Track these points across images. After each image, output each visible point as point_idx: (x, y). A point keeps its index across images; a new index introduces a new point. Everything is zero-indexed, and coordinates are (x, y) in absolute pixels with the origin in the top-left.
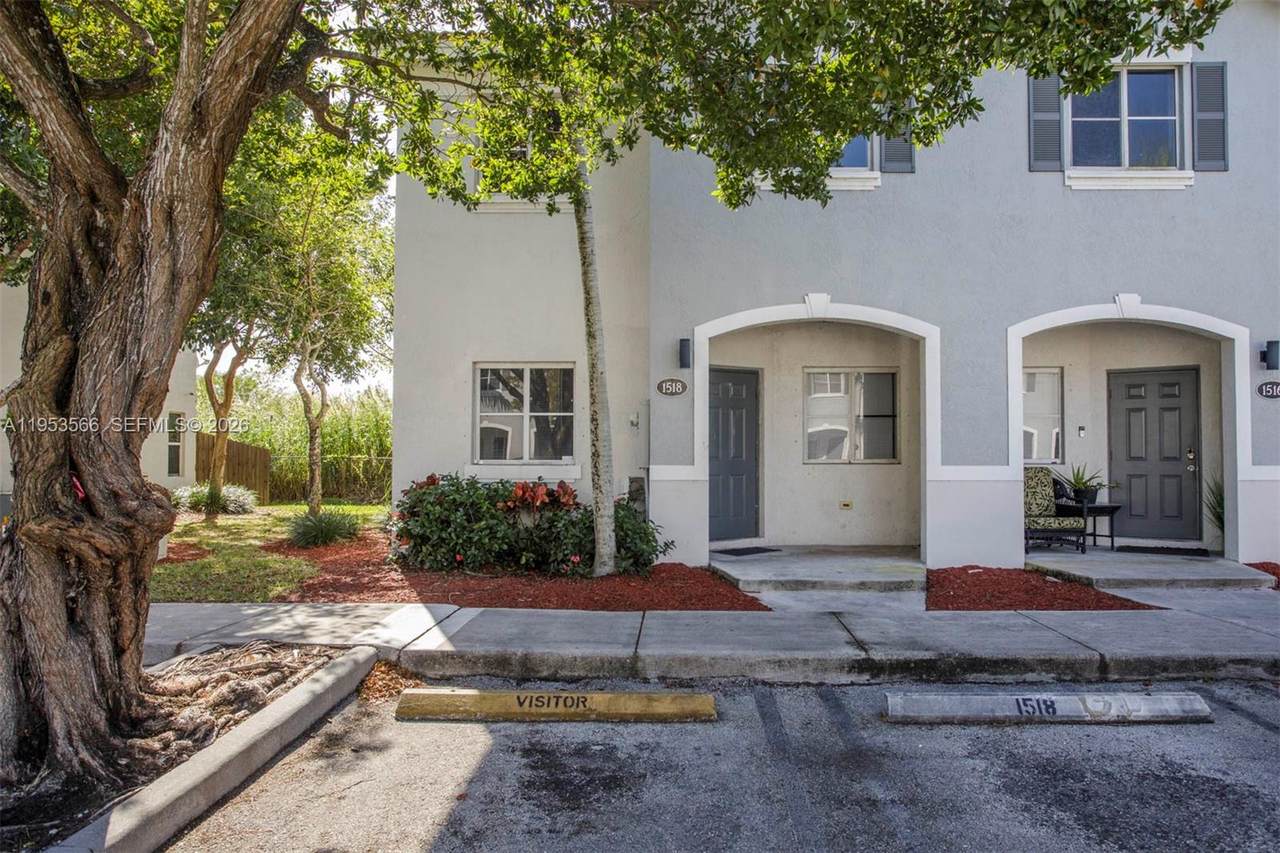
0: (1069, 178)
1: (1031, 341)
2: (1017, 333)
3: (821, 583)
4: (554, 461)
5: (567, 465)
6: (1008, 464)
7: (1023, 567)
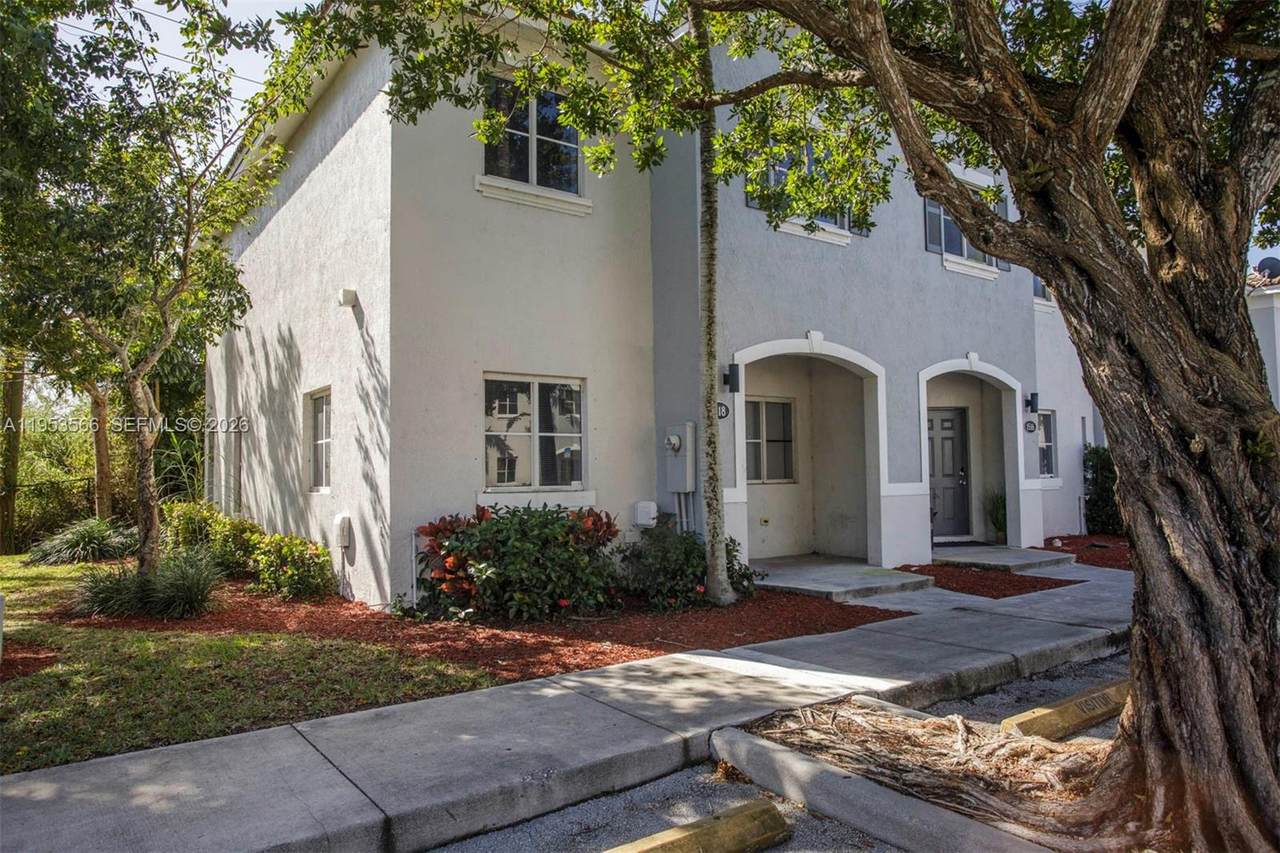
0: (947, 260)
1: (934, 382)
2: (927, 374)
3: (880, 588)
4: (564, 487)
5: (576, 491)
6: (921, 481)
7: (931, 563)
